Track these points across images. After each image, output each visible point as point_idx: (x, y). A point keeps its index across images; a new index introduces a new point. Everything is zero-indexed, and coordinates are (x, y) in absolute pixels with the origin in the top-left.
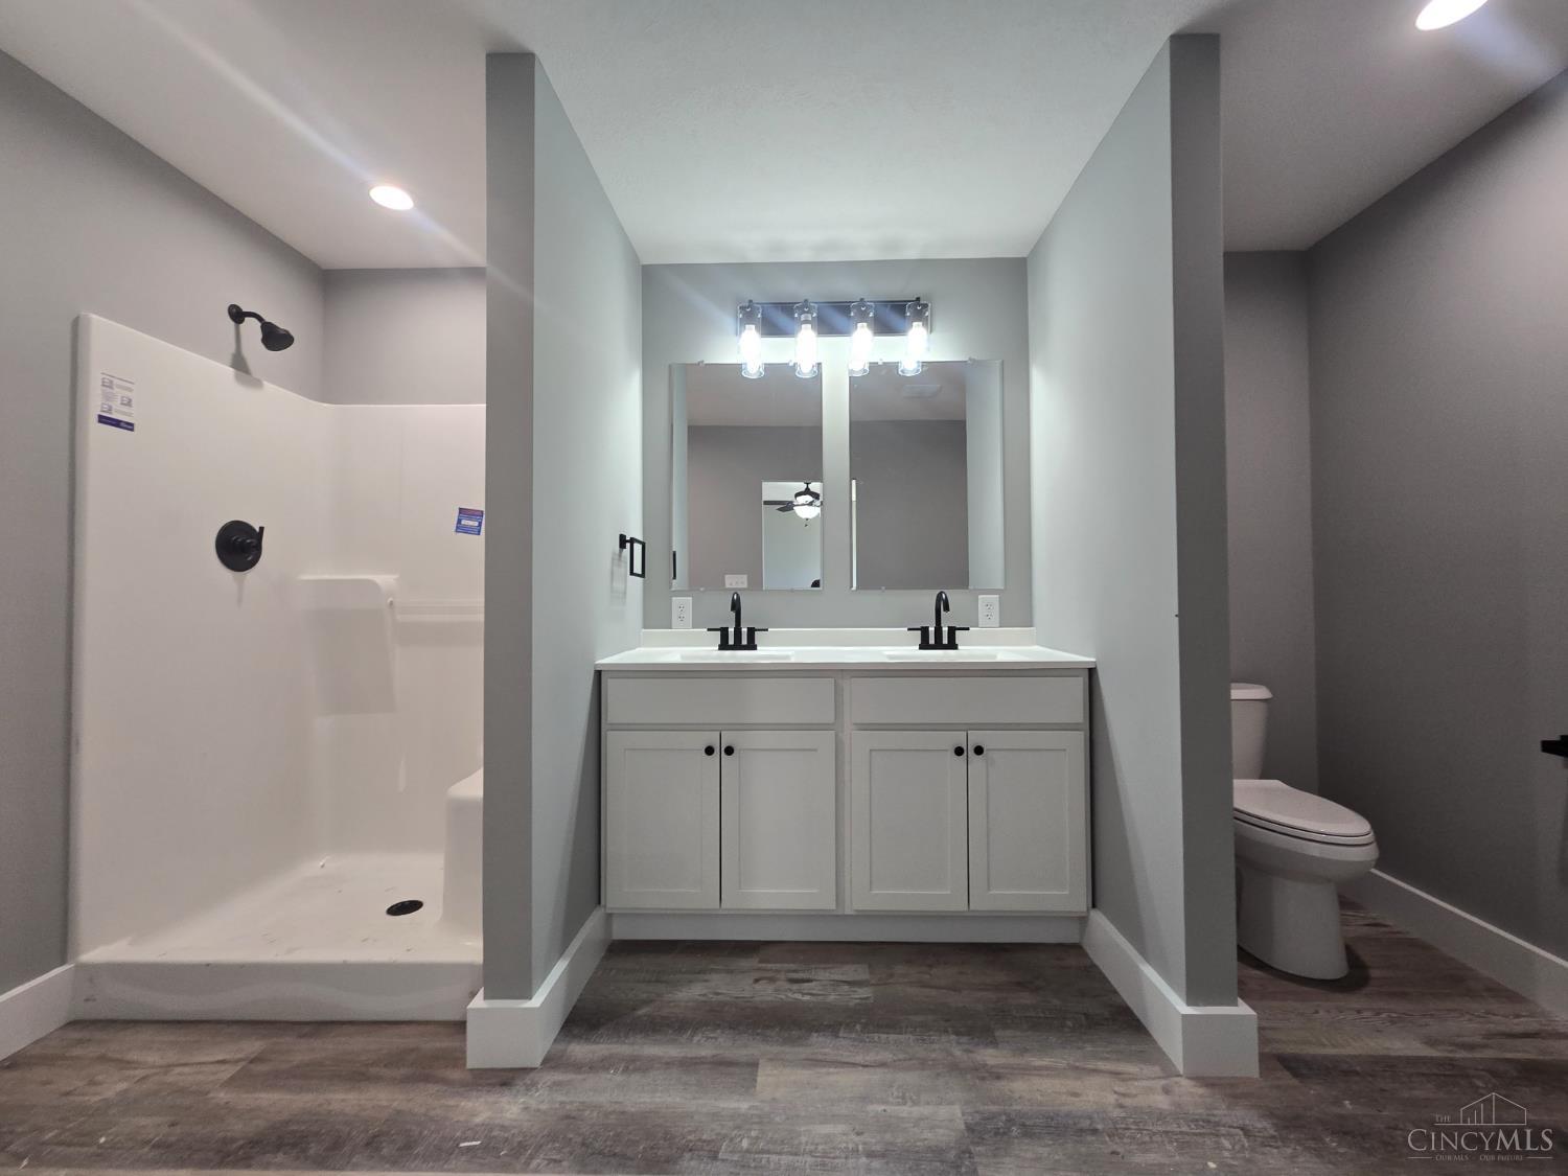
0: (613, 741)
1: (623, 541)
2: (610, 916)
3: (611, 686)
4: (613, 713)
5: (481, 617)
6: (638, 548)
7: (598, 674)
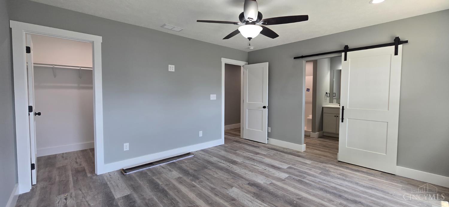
0: (324, 114)
1: (326, 93)
2: (324, 132)
3: (324, 109)
4: (324, 112)
5: (312, 101)
6: (328, 94)
7: (323, 108)
